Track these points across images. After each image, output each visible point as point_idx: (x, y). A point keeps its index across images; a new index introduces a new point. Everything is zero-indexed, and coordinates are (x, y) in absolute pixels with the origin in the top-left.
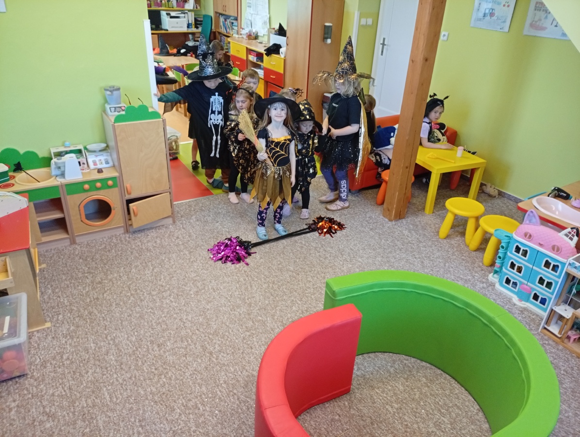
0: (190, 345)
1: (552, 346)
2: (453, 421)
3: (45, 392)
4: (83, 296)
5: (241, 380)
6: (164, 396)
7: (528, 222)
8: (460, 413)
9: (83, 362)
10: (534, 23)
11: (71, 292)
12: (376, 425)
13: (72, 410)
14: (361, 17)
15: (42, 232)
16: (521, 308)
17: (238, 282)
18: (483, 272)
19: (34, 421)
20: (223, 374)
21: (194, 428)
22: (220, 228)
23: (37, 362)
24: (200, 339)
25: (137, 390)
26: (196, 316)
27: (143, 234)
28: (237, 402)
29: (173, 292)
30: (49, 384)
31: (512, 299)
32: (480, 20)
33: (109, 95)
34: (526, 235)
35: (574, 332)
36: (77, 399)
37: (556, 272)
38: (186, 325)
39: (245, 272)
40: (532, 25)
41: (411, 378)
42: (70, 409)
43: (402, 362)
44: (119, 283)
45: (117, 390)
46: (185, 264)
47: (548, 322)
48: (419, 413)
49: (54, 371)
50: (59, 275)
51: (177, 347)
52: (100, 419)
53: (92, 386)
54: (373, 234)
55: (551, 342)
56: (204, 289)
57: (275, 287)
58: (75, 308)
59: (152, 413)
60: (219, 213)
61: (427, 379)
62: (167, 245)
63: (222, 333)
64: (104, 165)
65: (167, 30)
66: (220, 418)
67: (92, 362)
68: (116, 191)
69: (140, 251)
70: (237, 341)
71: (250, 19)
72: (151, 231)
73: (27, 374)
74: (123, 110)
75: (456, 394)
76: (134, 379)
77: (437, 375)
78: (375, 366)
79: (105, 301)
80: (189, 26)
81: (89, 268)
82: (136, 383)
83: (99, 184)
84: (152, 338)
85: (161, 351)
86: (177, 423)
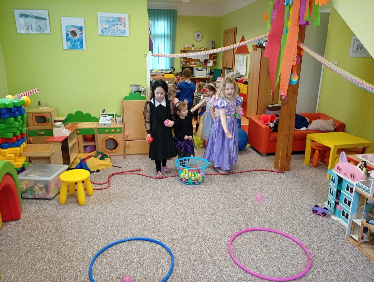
0: (122, 204)
5: (137, 222)
6: (96, 220)
21: (101, 234)
28: (128, 230)
29: (129, 184)
32: (355, 52)
37: (352, 192)
38: (126, 197)
51: (115, 204)
65: (196, 77)
68: (121, 135)
76: (88, 211)
80: (207, 75)
85: (107, 204)
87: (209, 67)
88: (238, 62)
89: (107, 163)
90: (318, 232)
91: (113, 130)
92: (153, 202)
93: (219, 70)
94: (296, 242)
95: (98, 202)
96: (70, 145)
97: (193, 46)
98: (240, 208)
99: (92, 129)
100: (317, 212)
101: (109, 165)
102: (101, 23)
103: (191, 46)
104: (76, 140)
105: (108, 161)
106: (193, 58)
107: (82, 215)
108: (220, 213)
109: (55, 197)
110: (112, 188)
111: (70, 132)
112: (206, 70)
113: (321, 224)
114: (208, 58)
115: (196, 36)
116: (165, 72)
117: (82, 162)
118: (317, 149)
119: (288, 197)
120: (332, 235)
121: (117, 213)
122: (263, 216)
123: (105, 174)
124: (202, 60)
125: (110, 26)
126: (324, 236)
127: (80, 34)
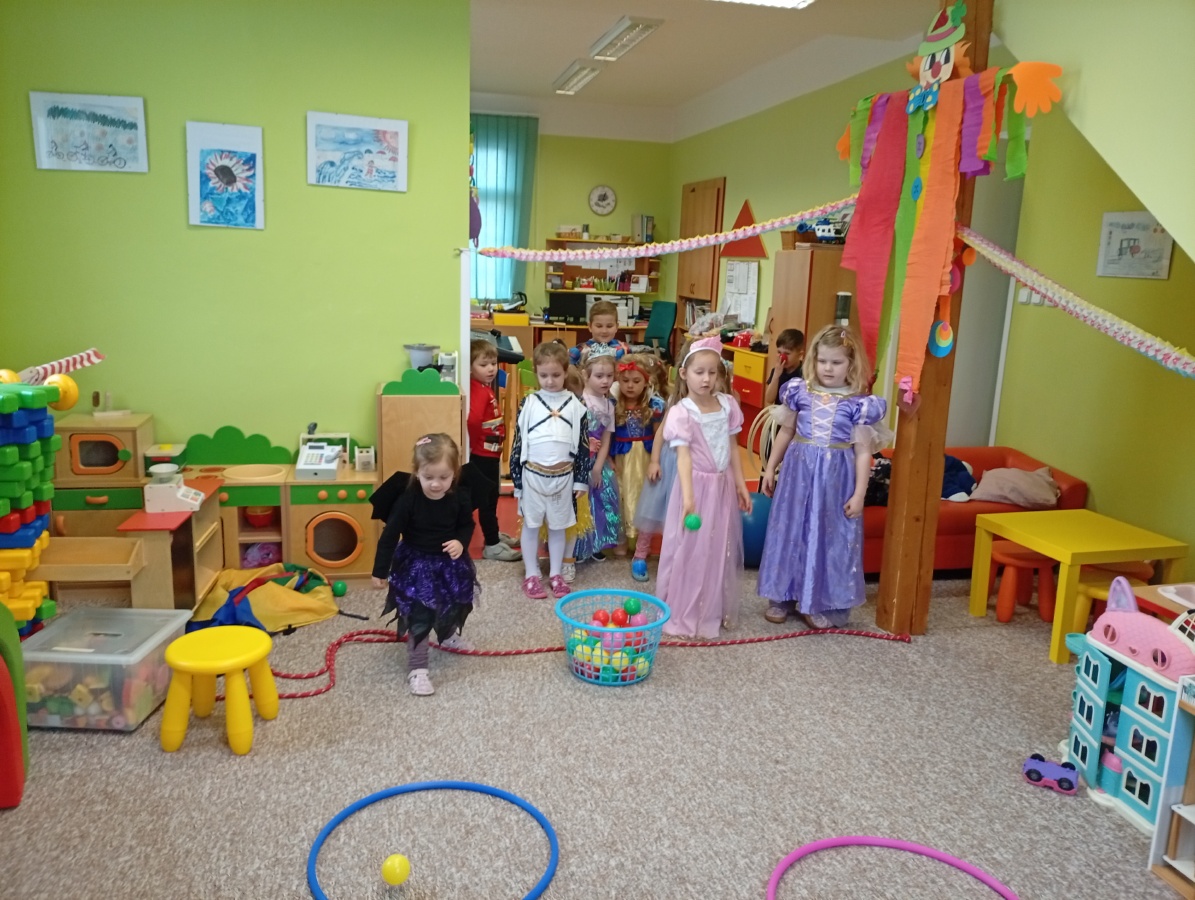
32: (1112, 262)
47: (1168, 847)
87: (636, 295)
88: (730, 282)
89: (321, 603)
90: (1054, 849)
91: (342, 493)
92: (488, 741)
93: (667, 304)
94: (990, 887)
95: (296, 741)
96: (198, 544)
97: (586, 228)
98: (786, 765)
99: (273, 489)
100: (1040, 778)
101: (328, 611)
102: (316, 145)
103: (579, 229)
104: (216, 523)
105: (322, 596)
106: (584, 267)
107: (243, 791)
108: (720, 782)
109: (143, 723)
110: (341, 692)
111: (202, 496)
112: (627, 305)
113: (1061, 820)
114: (632, 268)
115: (595, 198)
116: (497, 308)
117: (235, 600)
118: (1010, 565)
119: (937, 724)
120: (1103, 860)
121: (364, 784)
122: (867, 794)
123: (313, 642)
124: (615, 273)
125: (347, 156)
126: (1076, 863)
127: (248, 178)
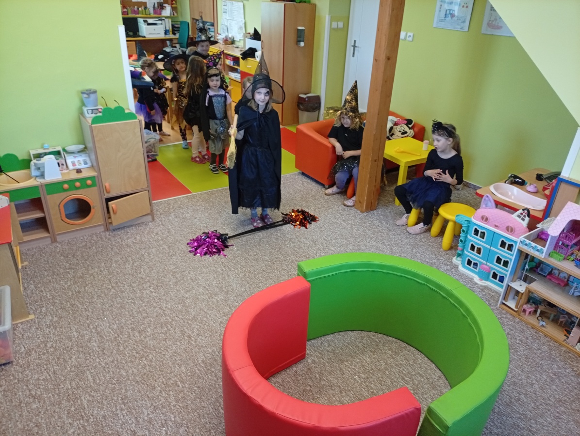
1: (509, 319)
2: (415, 387)
3: (30, 377)
4: (65, 289)
7: (484, 206)
8: (422, 380)
9: (67, 349)
10: (490, 22)
11: (53, 287)
12: (344, 394)
13: (57, 392)
14: (332, 20)
15: (23, 232)
16: (482, 286)
17: (216, 272)
18: (448, 256)
19: (21, 403)
20: (201, 355)
22: (198, 223)
23: (22, 350)
24: (179, 324)
25: (119, 372)
26: (176, 304)
27: (123, 231)
30: (34, 369)
31: (473, 279)
32: (441, 21)
33: (86, 98)
34: (482, 218)
35: (529, 306)
36: (62, 382)
37: (511, 251)
39: (222, 263)
40: (489, 25)
41: (378, 351)
42: (55, 391)
43: (370, 337)
44: (100, 277)
45: (100, 372)
46: (165, 258)
47: (505, 298)
48: (384, 382)
49: (39, 358)
50: (41, 271)
52: (85, 399)
53: (76, 370)
54: (346, 224)
55: (508, 316)
56: (183, 279)
57: (252, 275)
58: (57, 301)
59: (133, 391)
60: (198, 210)
61: (392, 352)
62: (147, 241)
63: (201, 319)
64: (82, 166)
65: (145, 37)
66: (198, 393)
67: (76, 349)
68: (95, 189)
69: (120, 247)
70: (214, 325)
71: (226, 24)
72: (131, 228)
73: (12, 362)
74: (100, 112)
75: (419, 364)
77: (402, 347)
78: (345, 342)
79: (86, 294)
80: (166, 32)
81: (70, 264)
82: (118, 366)
83: (78, 184)
84: (132, 326)
86: (158, 399)
87: (166, 17)
88: (225, 13)
93: (187, 23)
106: (133, 1)
112: (162, 24)
124: (151, 4)
